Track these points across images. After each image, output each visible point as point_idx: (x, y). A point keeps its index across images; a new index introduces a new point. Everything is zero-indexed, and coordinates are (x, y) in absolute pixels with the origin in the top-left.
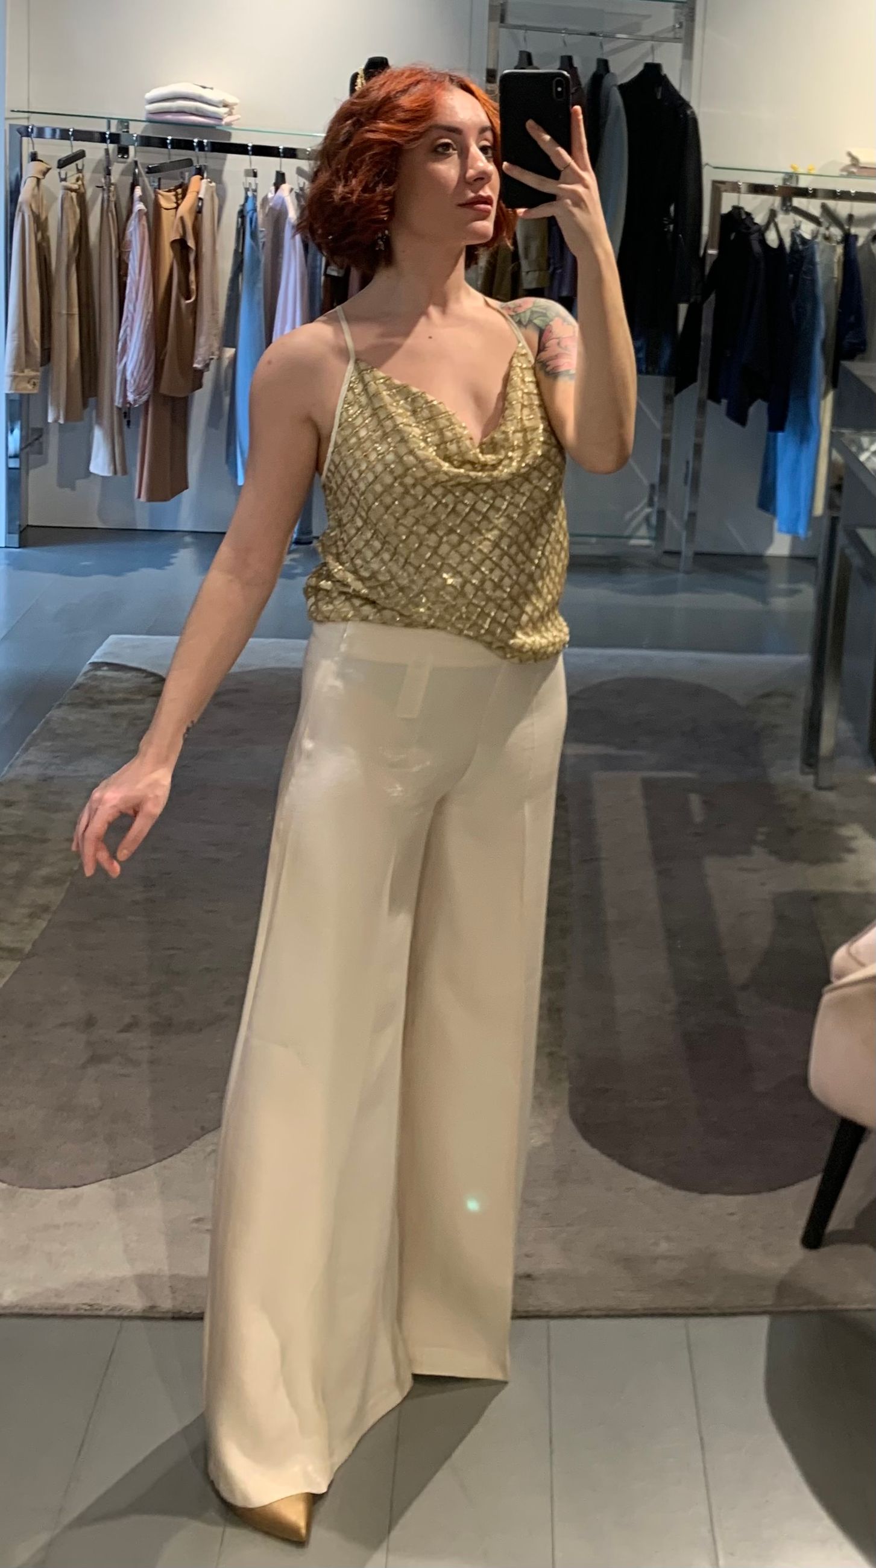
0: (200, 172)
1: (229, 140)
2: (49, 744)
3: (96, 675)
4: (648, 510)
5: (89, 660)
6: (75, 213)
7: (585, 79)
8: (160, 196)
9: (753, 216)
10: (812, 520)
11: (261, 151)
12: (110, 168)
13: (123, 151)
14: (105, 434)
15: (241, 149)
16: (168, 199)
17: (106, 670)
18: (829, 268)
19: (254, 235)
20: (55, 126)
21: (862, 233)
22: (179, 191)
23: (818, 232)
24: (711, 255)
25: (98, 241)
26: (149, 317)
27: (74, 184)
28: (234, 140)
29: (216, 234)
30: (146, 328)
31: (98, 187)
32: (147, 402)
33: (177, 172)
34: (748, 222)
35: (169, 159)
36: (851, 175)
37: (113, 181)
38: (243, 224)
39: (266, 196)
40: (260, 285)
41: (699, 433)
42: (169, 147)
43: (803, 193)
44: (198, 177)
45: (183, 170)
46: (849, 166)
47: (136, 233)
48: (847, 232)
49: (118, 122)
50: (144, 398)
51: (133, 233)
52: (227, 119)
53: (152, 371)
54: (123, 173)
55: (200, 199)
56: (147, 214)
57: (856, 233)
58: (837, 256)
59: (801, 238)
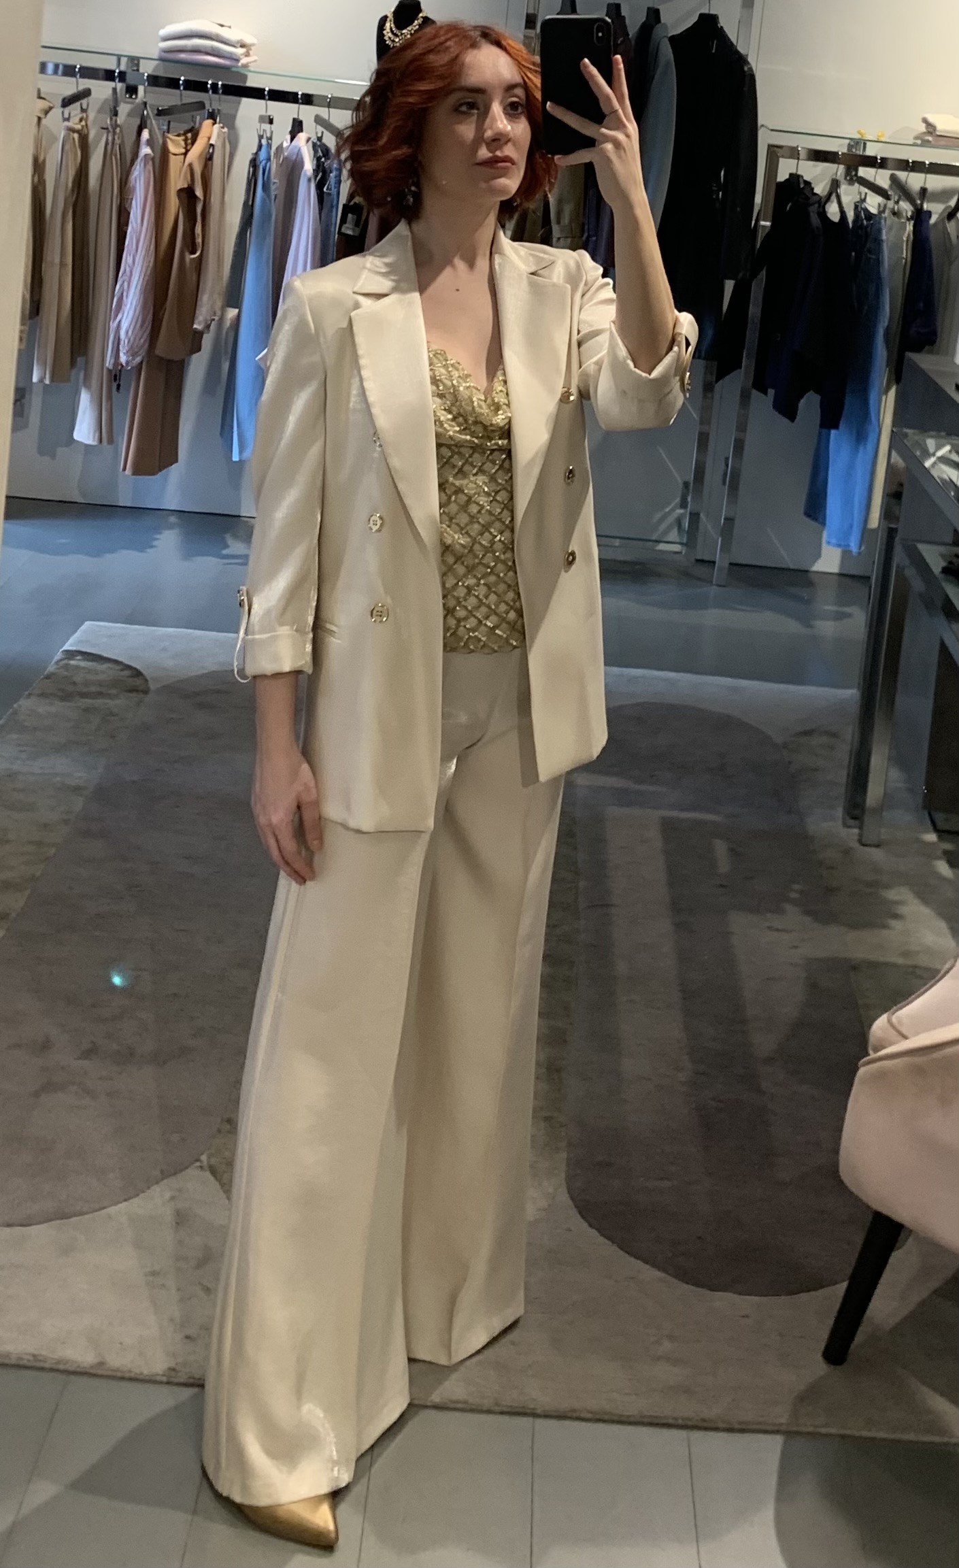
0: (212, 116)
1: (245, 82)
2: (15, 736)
3: (69, 664)
4: (682, 511)
5: (62, 647)
6: (76, 154)
7: (633, 28)
8: (168, 140)
9: (813, 185)
10: (865, 531)
11: (278, 96)
12: (117, 109)
13: (132, 90)
14: (92, 395)
15: (257, 93)
16: (176, 143)
17: (79, 660)
18: (897, 247)
19: (266, 187)
20: (58, 61)
21: (936, 210)
22: (189, 135)
23: (885, 206)
24: (763, 226)
25: (98, 188)
26: (149, 272)
27: (77, 124)
28: (251, 83)
29: (226, 184)
30: (145, 283)
31: (103, 128)
32: (141, 362)
33: (188, 115)
34: (807, 192)
35: (181, 100)
36: (925, 144)
37: (119, 122)
38: (255, 174)
39: (282, 144)
40: (270, 241)
41: (742, 427)
42: (182, 88)
43: (871, 162)
44: (210, 121)
45: (194, 113)
46: (924, 133)
47: (140, 178)
48: (919, 207)
49: (128, 61)
50: (138, 359)
51: (138, 181)
52: (244, 61)
53: (148, 331)
54: (130, 115)
55: (212, 145)
56: (153, 159)
57: (929, 209)
58: (906, 235)
59: (866, 210)
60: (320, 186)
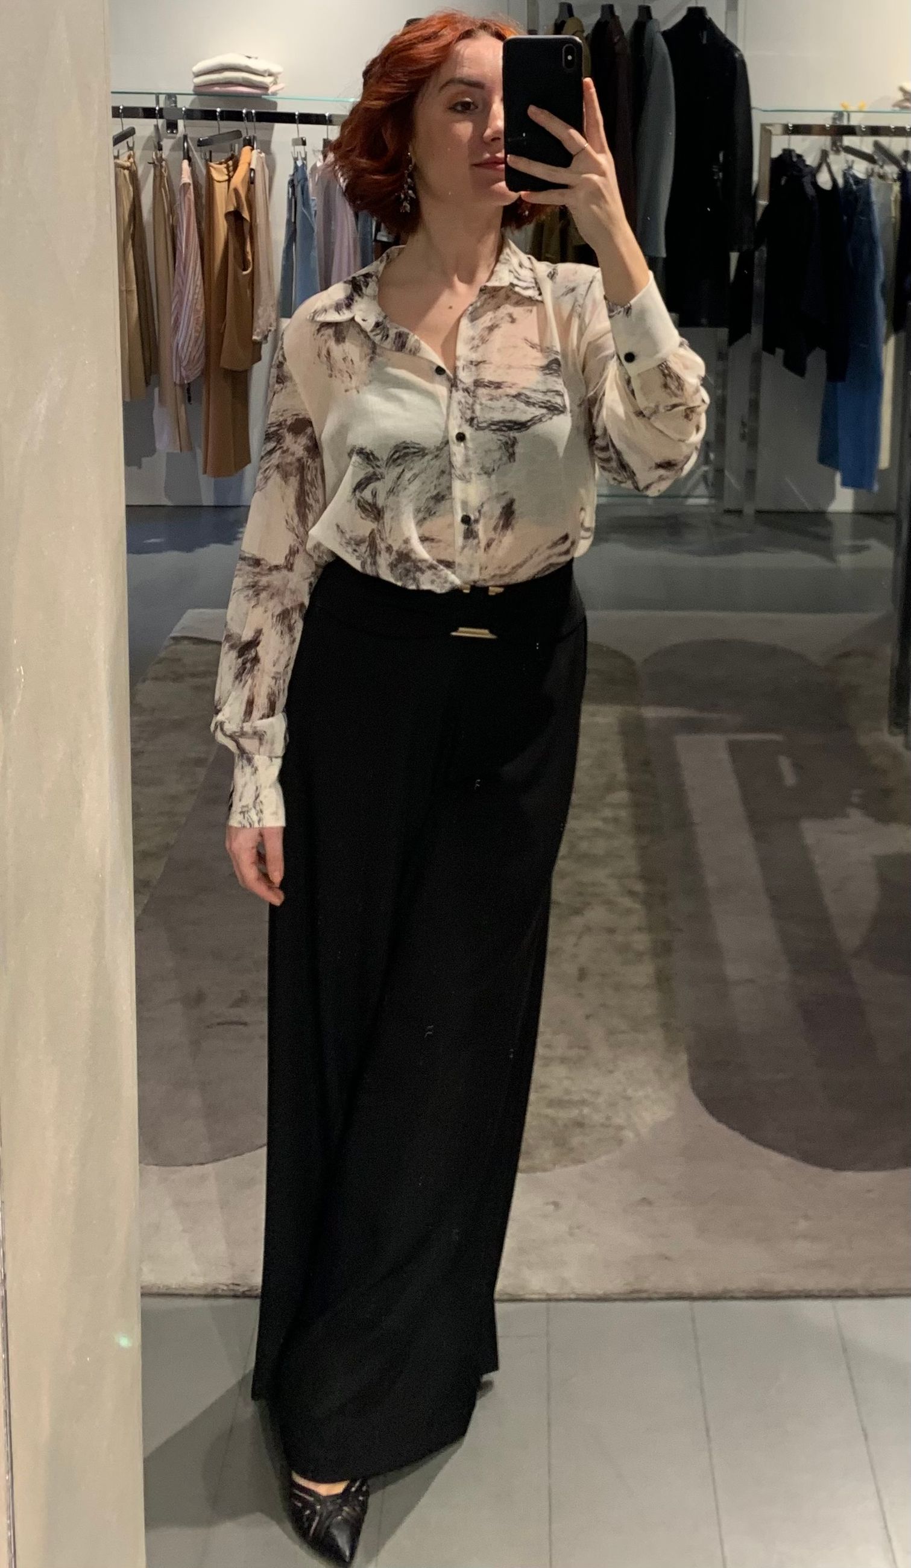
0: (249, 143)
1: (276, 108)
3: (176, 648)
5: (169, 634)
6: (128, 189)
7: (627, 27)
8: (211, 168)
11: (307, 119)
12: (161, 143)
13: (172, 126)
14: (168, 410)
15: (288, 118)
16: (220, 172)
17: (184, 644)
18: (886, 207)
19: (306, 203)
22: (230, 163)
23: (873, 170)
24: (762, 204)
25: (151, 218)
27: (126, 161)
28: (282, 108)
29: (268, 204)
31: (149, 163)
32: (206, 377)
33: (227, 144)
35: (219, 131)
36: (905, 109)
37: (163, 156)
42: (219, 119)
43: (855, 131)
44: (248, 148)
45: (234, 142)
46: (902, 101)
49: (166, 98)
52: (272, 89)
54: (173, 149)
55: (252, 170)
58: (894, 195)
59: (854, 177)
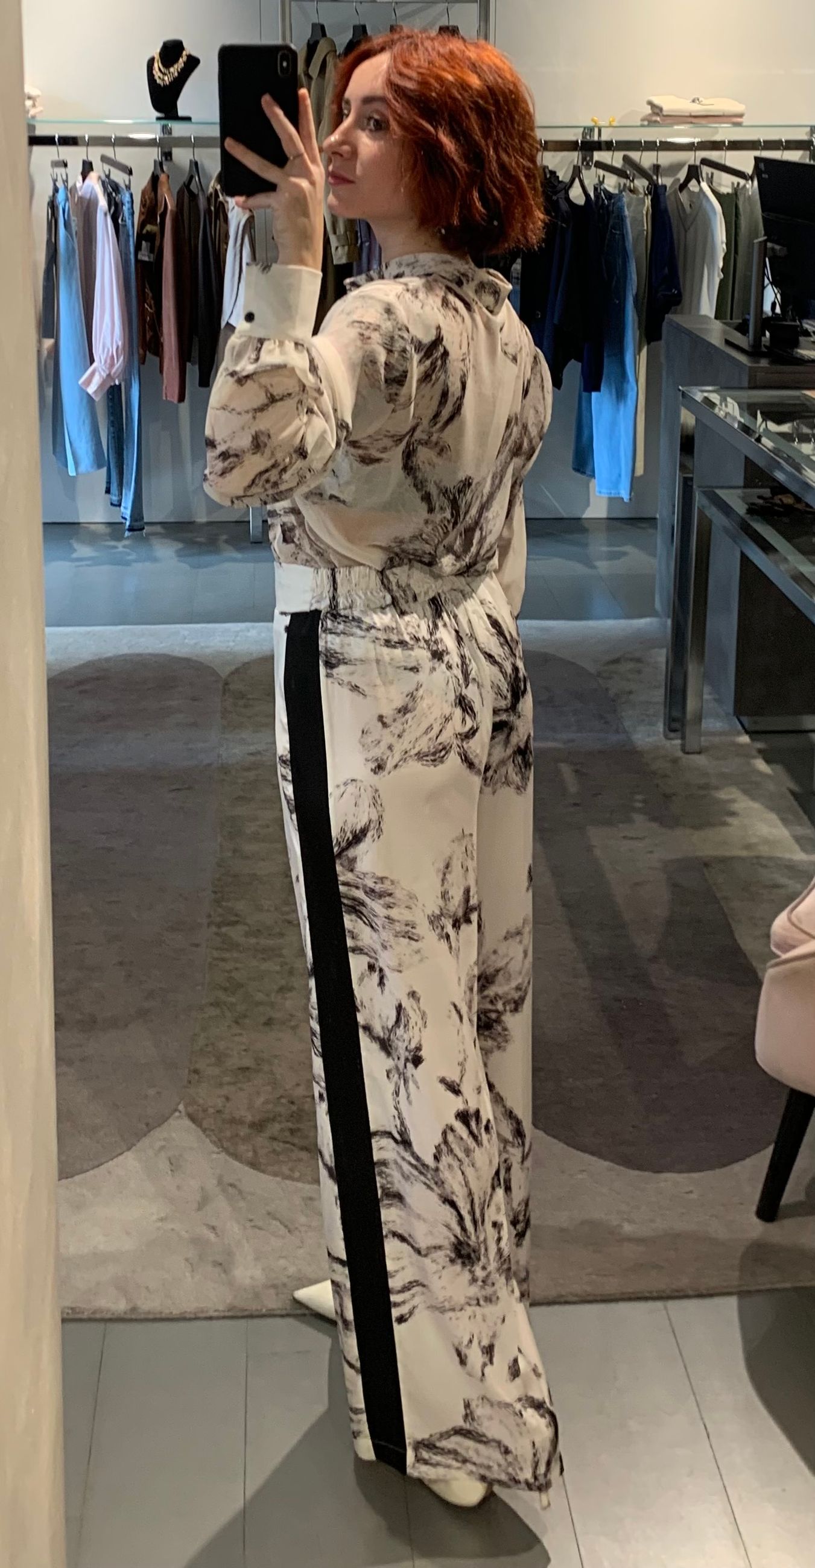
1: (35, 132)
9: (558, 174)
10: (633, 478)
11: (67, 141)
15: (48, 141)
18: (636, 221)
19: (66, 224)
21: (669, 182)
23: (625, 185)
28: (43, 132)
34: (553, 179)
36: (652, 123)
38: (55, 213)
39: (75, 185)
40: (77, 274)
46: (650, 115)
48: (655, 182)
57: (664, 183)
58: (645, 208)
59: (606, 192)
60: (115, 219)
